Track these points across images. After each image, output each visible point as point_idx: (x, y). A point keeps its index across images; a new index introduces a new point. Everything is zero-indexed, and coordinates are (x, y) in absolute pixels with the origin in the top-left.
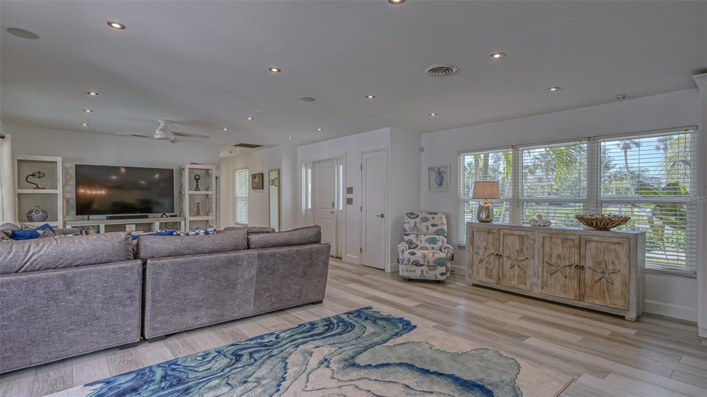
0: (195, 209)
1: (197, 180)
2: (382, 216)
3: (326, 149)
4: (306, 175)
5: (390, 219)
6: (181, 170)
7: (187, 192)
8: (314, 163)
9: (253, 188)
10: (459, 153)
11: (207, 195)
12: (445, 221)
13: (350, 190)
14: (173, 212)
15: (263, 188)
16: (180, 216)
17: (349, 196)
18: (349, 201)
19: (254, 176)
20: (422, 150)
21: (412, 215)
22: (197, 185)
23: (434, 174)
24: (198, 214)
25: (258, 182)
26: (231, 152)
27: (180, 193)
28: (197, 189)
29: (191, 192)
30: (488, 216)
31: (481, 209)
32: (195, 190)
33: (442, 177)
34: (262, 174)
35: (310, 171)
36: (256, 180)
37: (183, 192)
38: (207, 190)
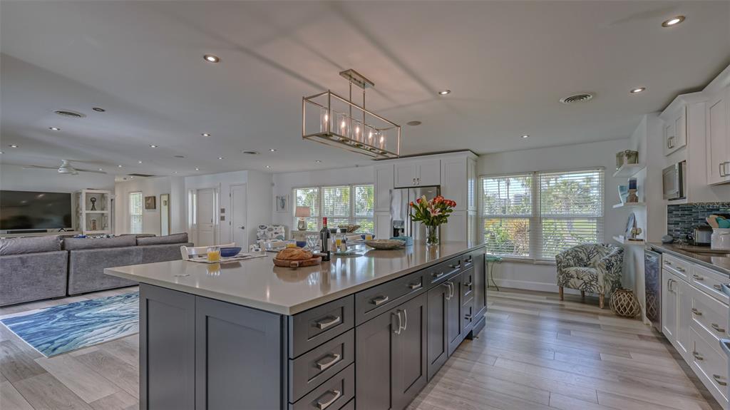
0: (92, 225)
1: (93, 202)
2: (243, 228)
3: (206, 182)
4: (192, 199)
5: (248, 229)
6: (78, 194)
7: (84, 211)
8: (198, 190)
9: (146, 208)
10: (293, 188)
11: (103, 214)
12: (283, 230)
13: (223, 211)
14: (70, 227)
15: (155, 208)
16: (77, 230)
17: (223, 215)
18: (223, 218)
19: (147, 199)
20: (273, 185)
21: (262, 227)
22: (93, 206)
23: (279, 201)
24: (94, 228)
25: (151, 203)
26: (125, 179)
27: (77, 212)
28: (93, 208)
29: (88, 212)
30: (303, 227)
31: (300, 222)
32: (92, 210)
33: (283, 203)
34: (155, 197)
35: (195, 195)
36: (150, 201)
37: (81, 212)
38: (103, 209)
